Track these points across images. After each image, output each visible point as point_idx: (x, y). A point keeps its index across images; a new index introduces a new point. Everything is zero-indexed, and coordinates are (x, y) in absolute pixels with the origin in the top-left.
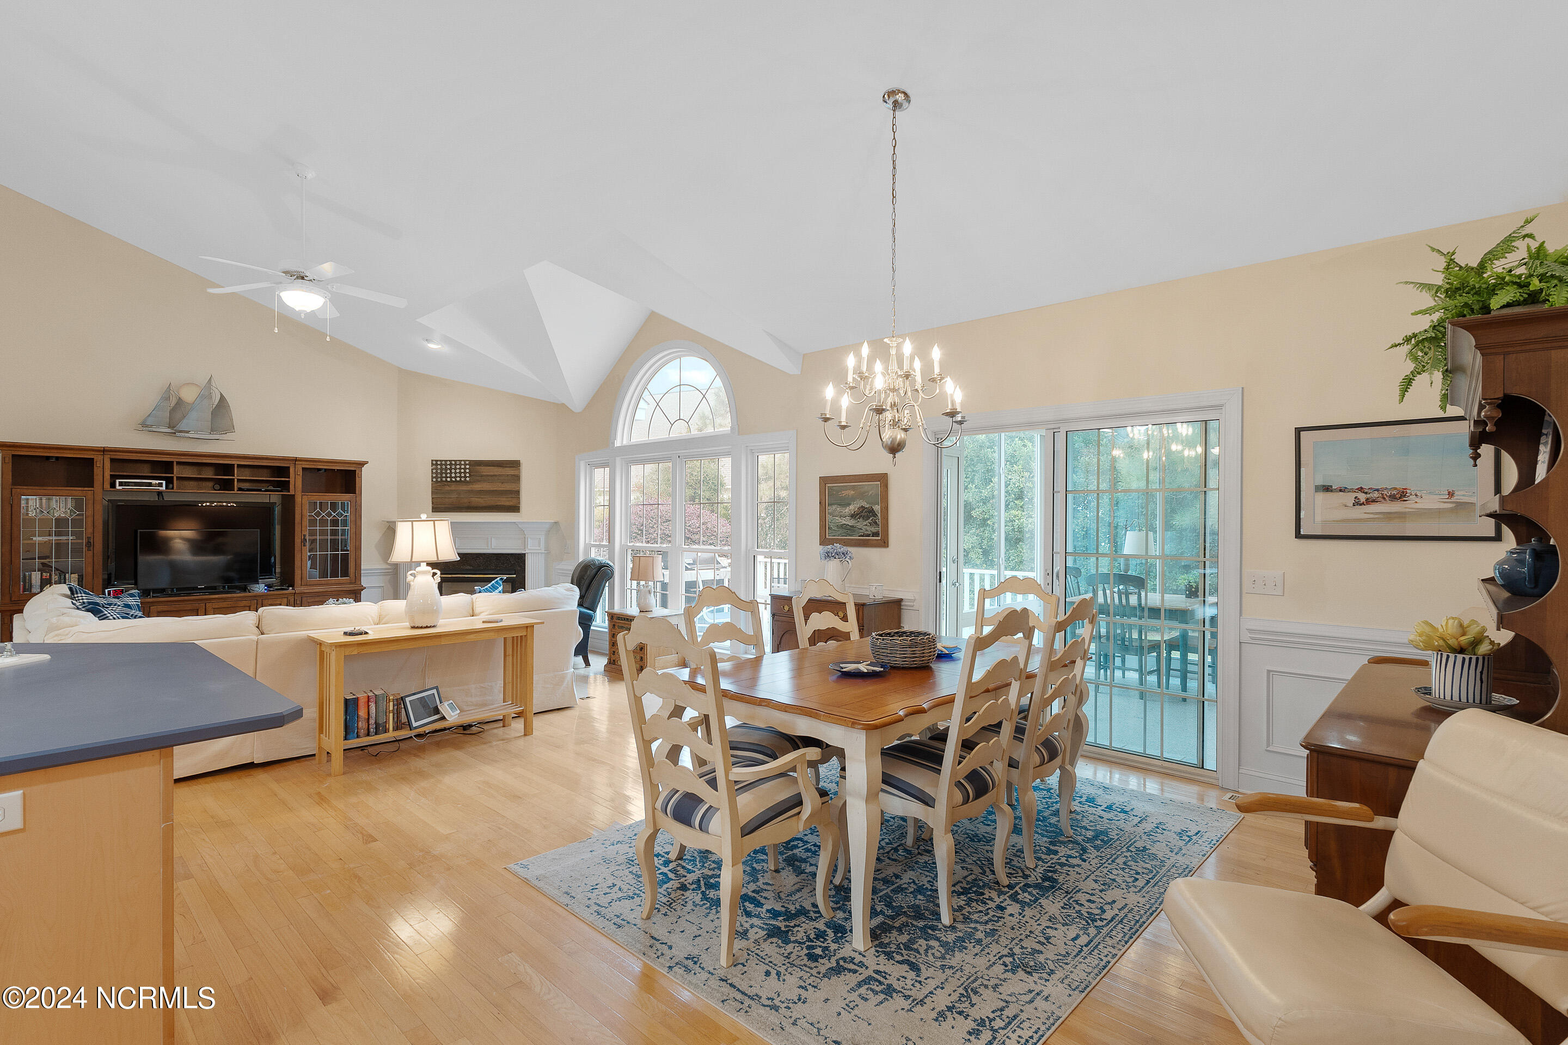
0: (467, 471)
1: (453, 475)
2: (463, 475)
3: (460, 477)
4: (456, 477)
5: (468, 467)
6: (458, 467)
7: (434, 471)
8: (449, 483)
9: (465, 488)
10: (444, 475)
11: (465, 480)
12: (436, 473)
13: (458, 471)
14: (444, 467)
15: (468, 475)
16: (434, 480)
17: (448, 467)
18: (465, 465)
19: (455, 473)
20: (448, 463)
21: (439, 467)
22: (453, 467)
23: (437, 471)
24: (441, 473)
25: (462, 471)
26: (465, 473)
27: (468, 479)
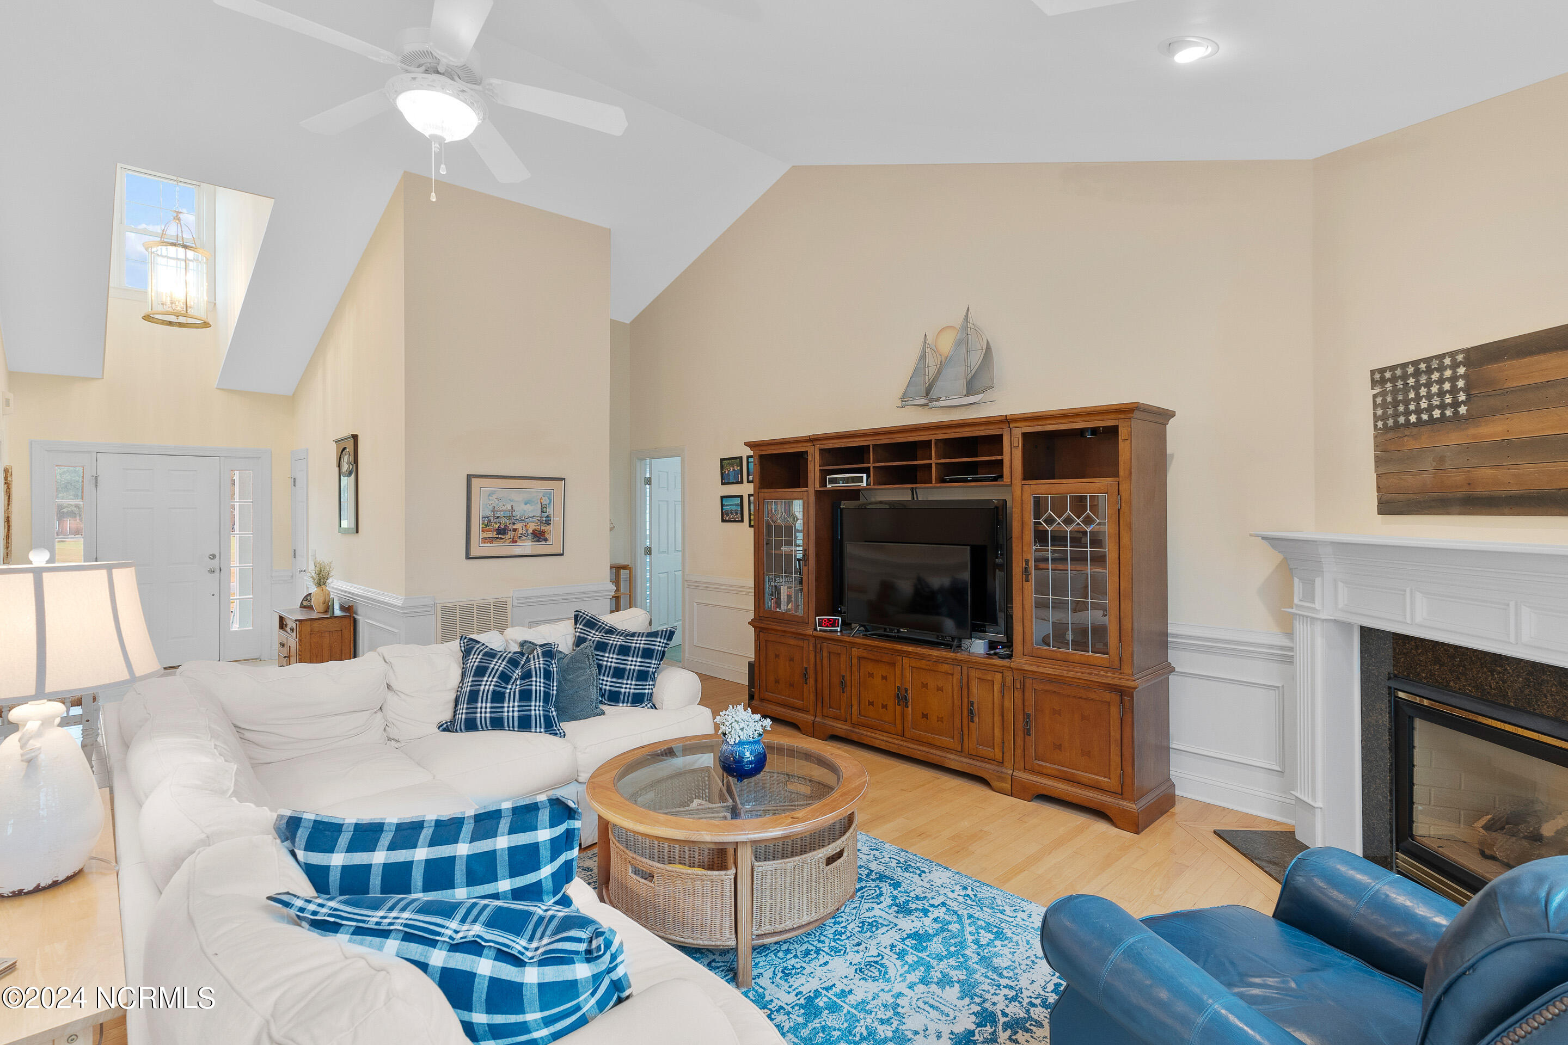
0: (1461, 384)
1: (1424, 404)
2: (1448, 399)
3: (1442, 407)
4: (1430, 409)
5: (1461, 370)
6: (1435, 376)
7: (1379, 400)
8: (1415, 430)
9: (1454, 438)
10: (1401, 408)
11: (1456, 413)
12: (1384, 405)
13: (1435, 389)
14: (1400, 384)
15: (1462, 397)
16: (1380, 424)
17: (1411, 381)
18: (1454, 366)
19: (1429, 397)
20: (1411, 370)
21: (1389, 386)
22: (1423, 380)
23: (1384, 400)
24: (1395, 404)
25: (1447, 386)
26: (1454, 391)
27: (1463, 410)
